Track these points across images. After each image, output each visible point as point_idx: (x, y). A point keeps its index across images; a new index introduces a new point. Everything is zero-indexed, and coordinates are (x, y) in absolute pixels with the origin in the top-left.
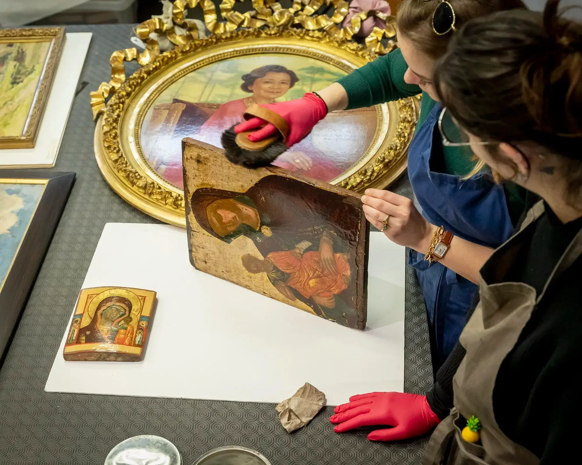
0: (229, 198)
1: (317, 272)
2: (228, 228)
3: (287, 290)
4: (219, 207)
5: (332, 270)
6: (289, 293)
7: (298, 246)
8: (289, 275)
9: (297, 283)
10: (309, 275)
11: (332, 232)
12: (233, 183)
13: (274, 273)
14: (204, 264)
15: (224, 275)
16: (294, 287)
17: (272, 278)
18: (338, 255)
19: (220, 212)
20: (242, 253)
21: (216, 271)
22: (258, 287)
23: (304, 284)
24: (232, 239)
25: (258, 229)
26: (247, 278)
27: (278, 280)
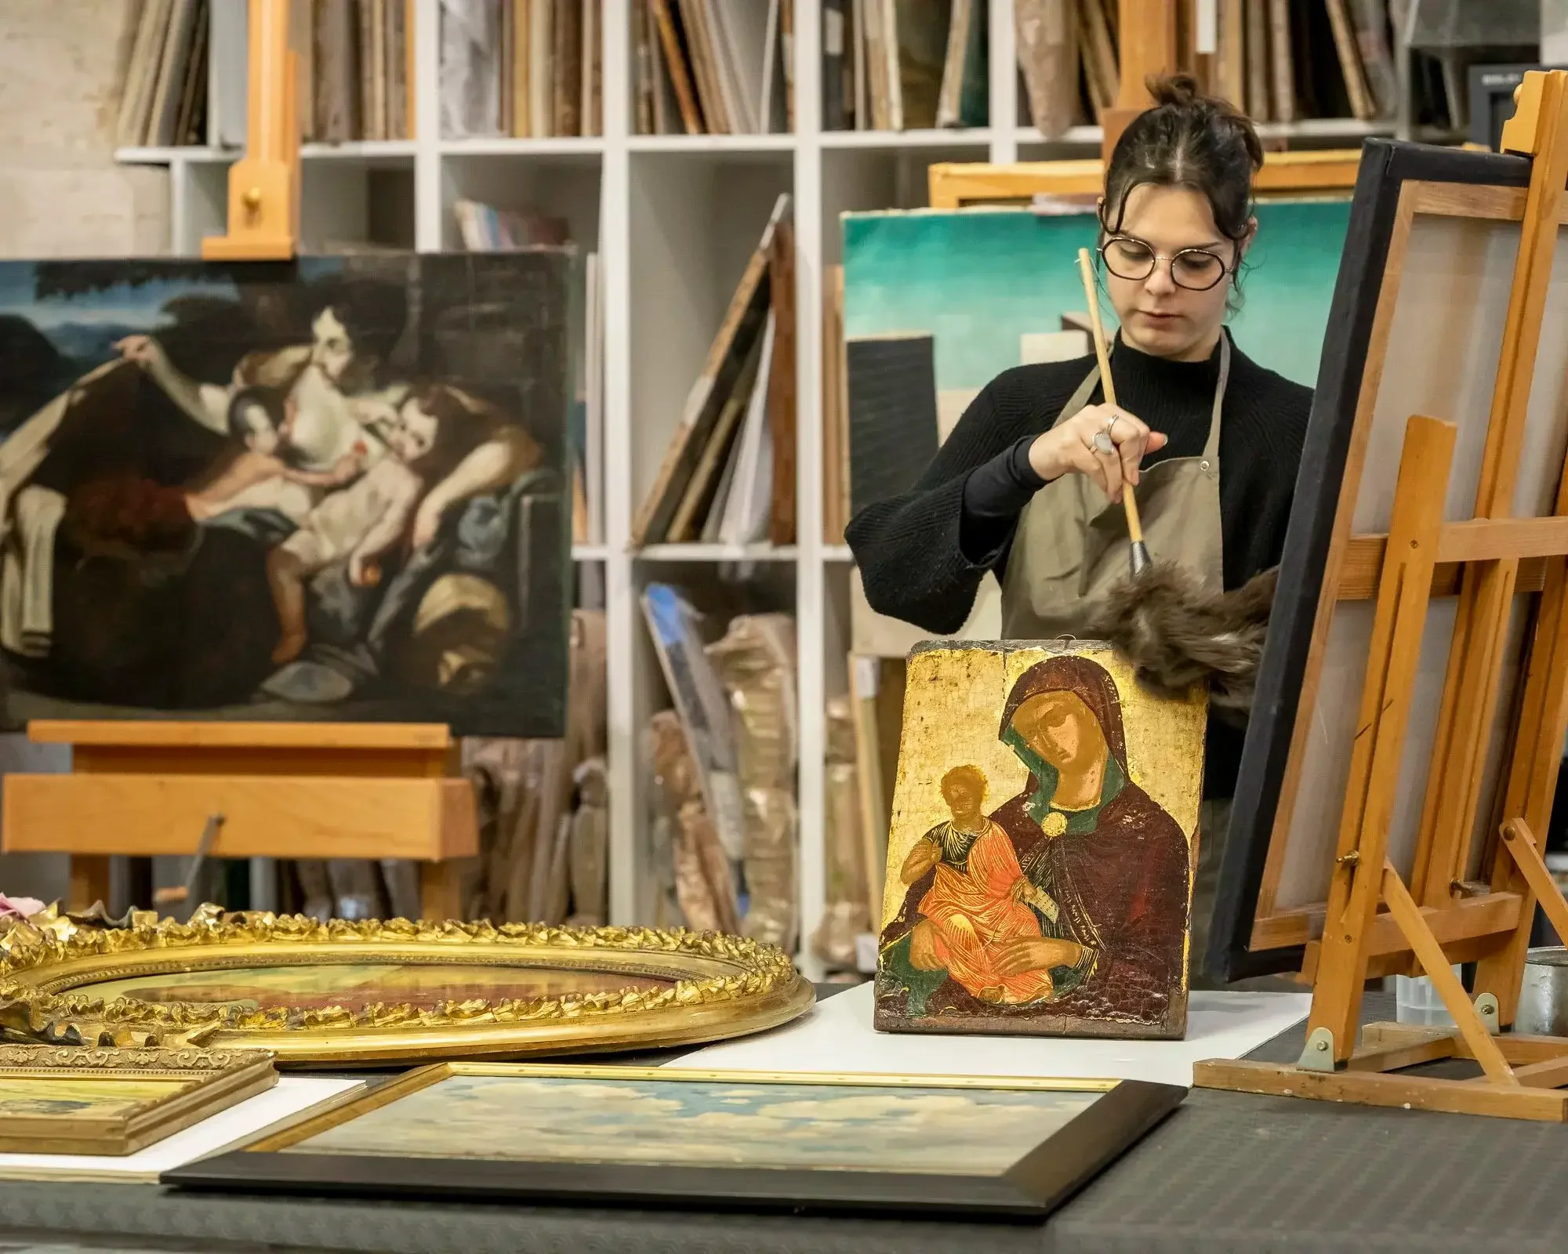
0: (1109, 743)
1: (991, 933)
2: (1036, 738)
3: (924, 864)
4: (1079, 718)
5: (1006, 965)
6: (917, 868)
7: (1041, 893)
8: (964, 871)
9: (948, 885)
10: (977, 914)
11: (1095, 965)
12: (1146, 754)
13: (958, 837)
14: (928, 675)
15: (914, 722)
16: (937, 879)
17: (943, 831)
18: (1046, 977)
19: (1070, 720)
20: (985, 769)
21: (919, 703)
22: (910, 799)
23: (950, 904)
24: (1012, 746)
25: (1054, 805)
26: (924, 775)
27: (941, 845)
